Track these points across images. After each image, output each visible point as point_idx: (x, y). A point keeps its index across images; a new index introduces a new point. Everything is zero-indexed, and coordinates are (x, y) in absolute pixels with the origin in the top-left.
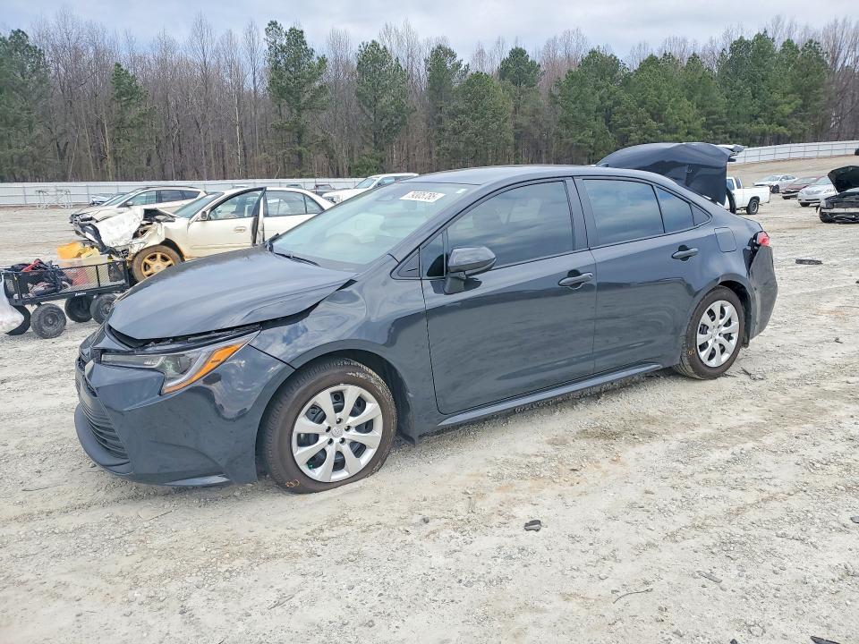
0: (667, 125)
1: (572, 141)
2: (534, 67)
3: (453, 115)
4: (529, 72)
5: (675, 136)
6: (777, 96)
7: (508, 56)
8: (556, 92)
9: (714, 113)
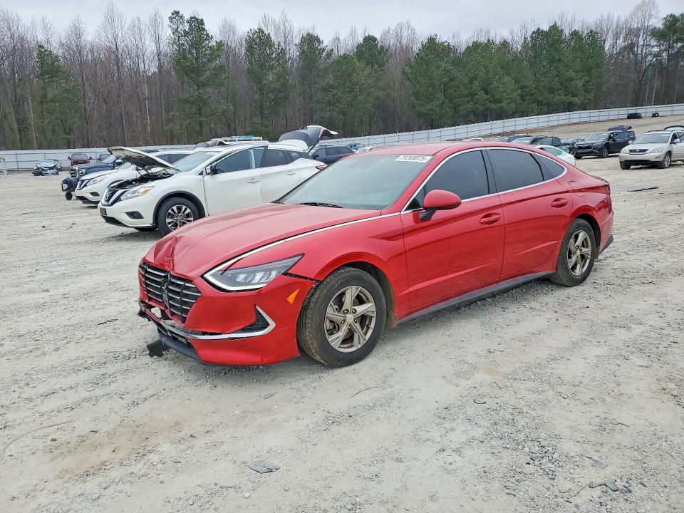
0: (493, 96)
1: (422, 110)
2: (384, 50)
3: (326, 90)
4: (379, 55)
5: (500, 105)
6: (571, 74)
7: (362, 42)
8: (408, 70)
9: (526, 87)
